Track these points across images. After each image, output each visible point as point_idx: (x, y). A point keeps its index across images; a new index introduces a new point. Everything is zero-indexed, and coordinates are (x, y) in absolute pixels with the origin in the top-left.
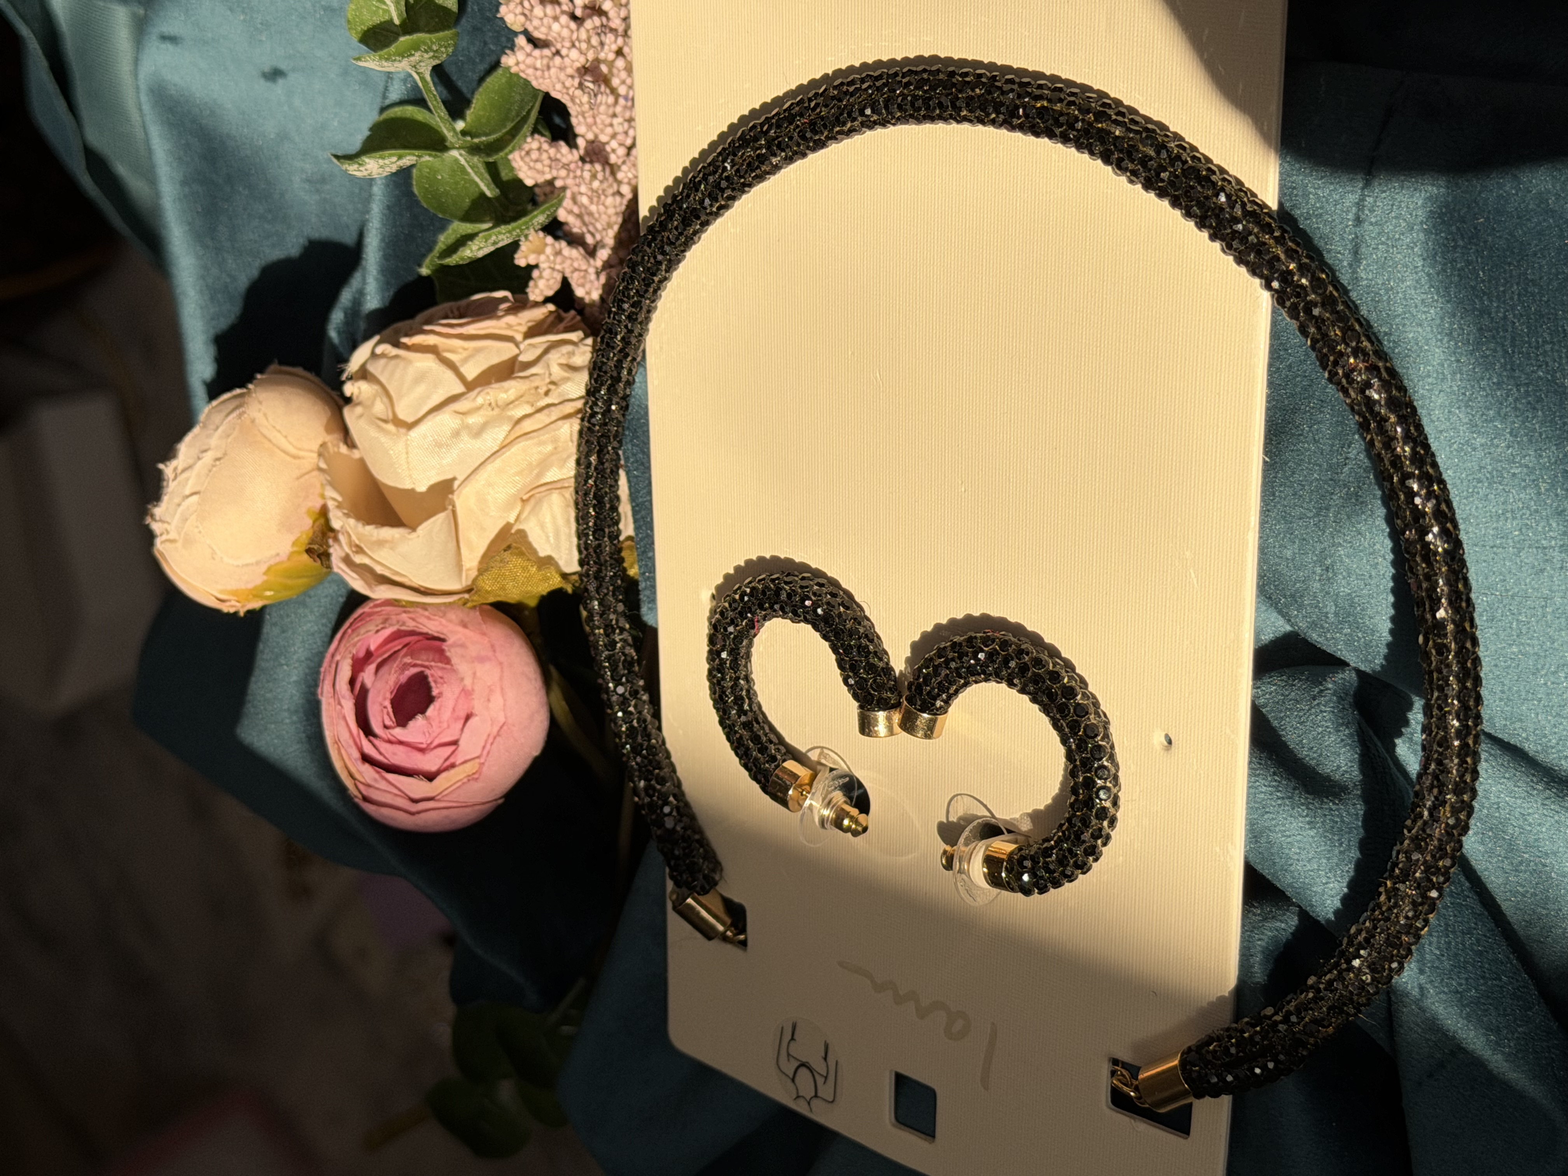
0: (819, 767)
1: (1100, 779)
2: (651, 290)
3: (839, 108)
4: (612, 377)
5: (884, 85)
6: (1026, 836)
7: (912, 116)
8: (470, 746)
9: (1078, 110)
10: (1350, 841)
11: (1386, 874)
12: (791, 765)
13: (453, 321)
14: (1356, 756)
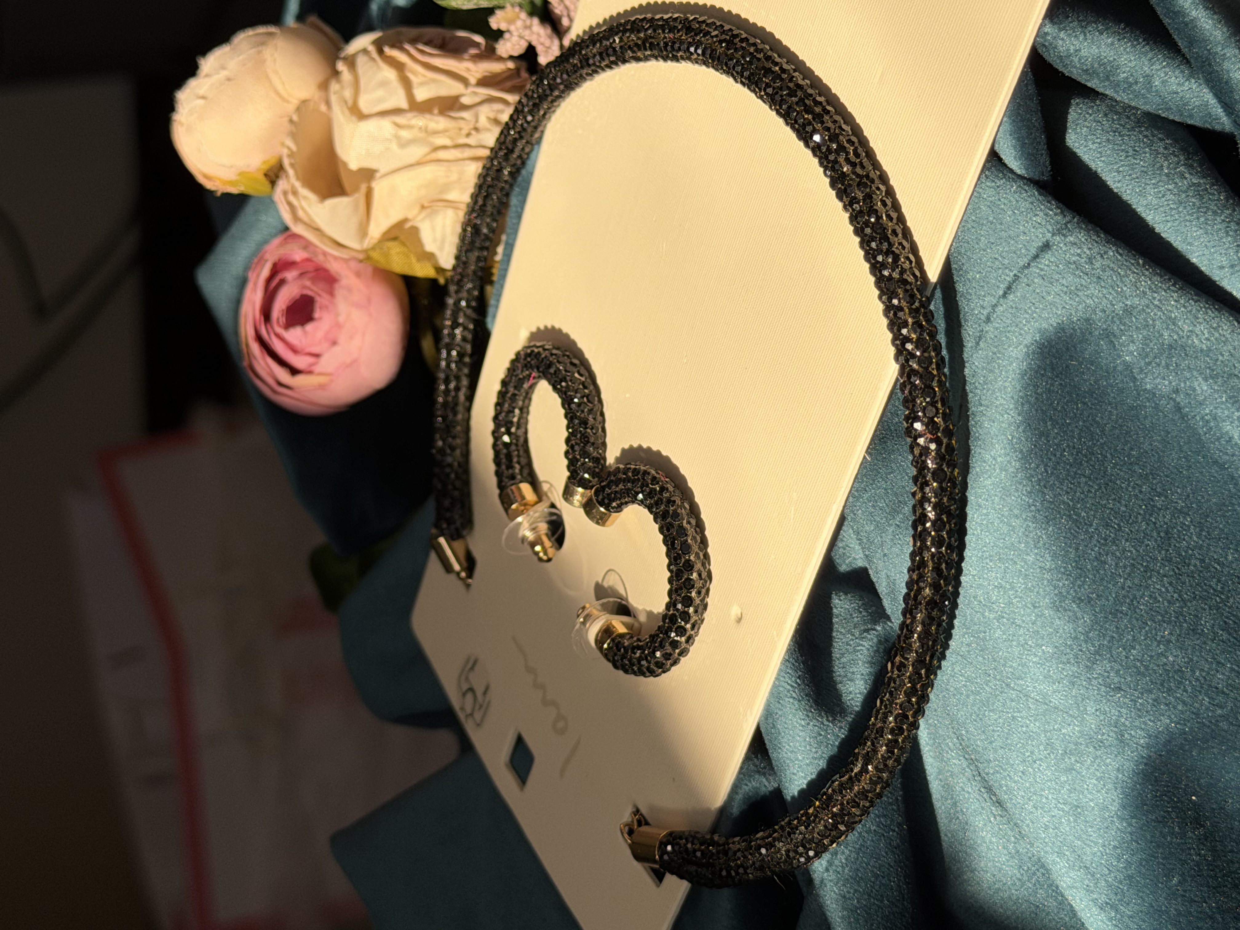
0: (544, 498)
1: (682, 620)
4: (507, 148)
5: (724, 40)
6: (638, 626)
7: (732, 74)
8: (327, 363)
9: (829, 137)
11: (819, 796)
12: (526, 488)
13: (427, 49)
14: (865, 691)
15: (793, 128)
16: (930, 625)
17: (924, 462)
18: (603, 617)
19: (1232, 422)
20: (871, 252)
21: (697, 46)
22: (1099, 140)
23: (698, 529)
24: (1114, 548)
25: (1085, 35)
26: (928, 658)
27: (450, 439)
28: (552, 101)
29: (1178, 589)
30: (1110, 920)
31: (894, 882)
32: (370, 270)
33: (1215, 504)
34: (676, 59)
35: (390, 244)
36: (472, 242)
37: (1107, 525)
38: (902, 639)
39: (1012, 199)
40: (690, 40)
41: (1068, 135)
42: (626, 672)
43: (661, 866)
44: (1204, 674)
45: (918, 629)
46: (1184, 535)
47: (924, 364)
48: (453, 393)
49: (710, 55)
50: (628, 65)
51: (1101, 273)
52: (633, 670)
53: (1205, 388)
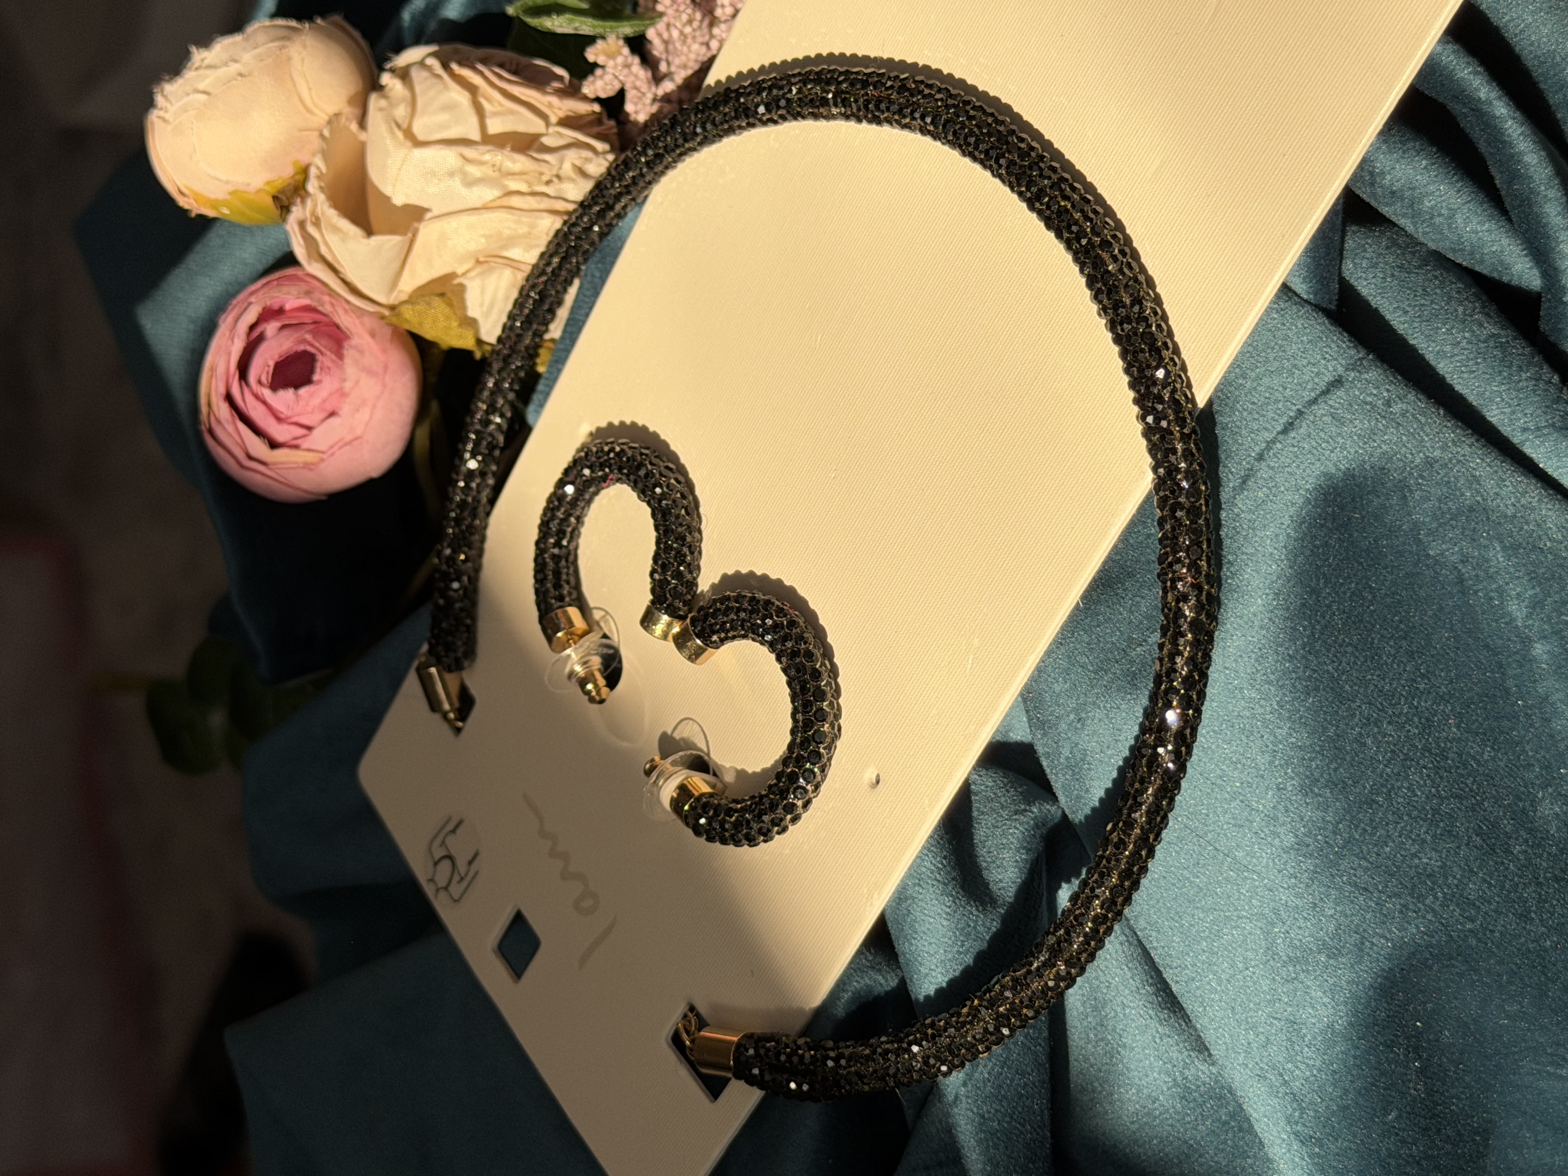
0: (596, 627)
1: (805, 779)
2: (678, 152)
3: (908, 101)
4: (607, 203)
5: (954, 106)
6: (726, 786)
7: (960, 146)
8: (320, 438)
9: (1092, 229)
10: (971, 947)
11: (978, 994)
12: (573, 612)
14: (1019, 880)
17: (1180, 609)
18: (681, 774)
19: (1520, 602)
20: (1137, 364)
22: (1381, 275)
23: (831, 674)
25: (1404, 153)
28: (681, 154)
30: (1312, 1156)
31: (1037, 1105)
32: (388, 331)
34: (876, 121)
35: (428, 299)
37: (1370, 703)
40: (903, 100)
41: (1344, 266)
42: (710, 839)
48: (473, 493)
51: (1400, 418)
52: (722, 836)
53: (1501, 559)
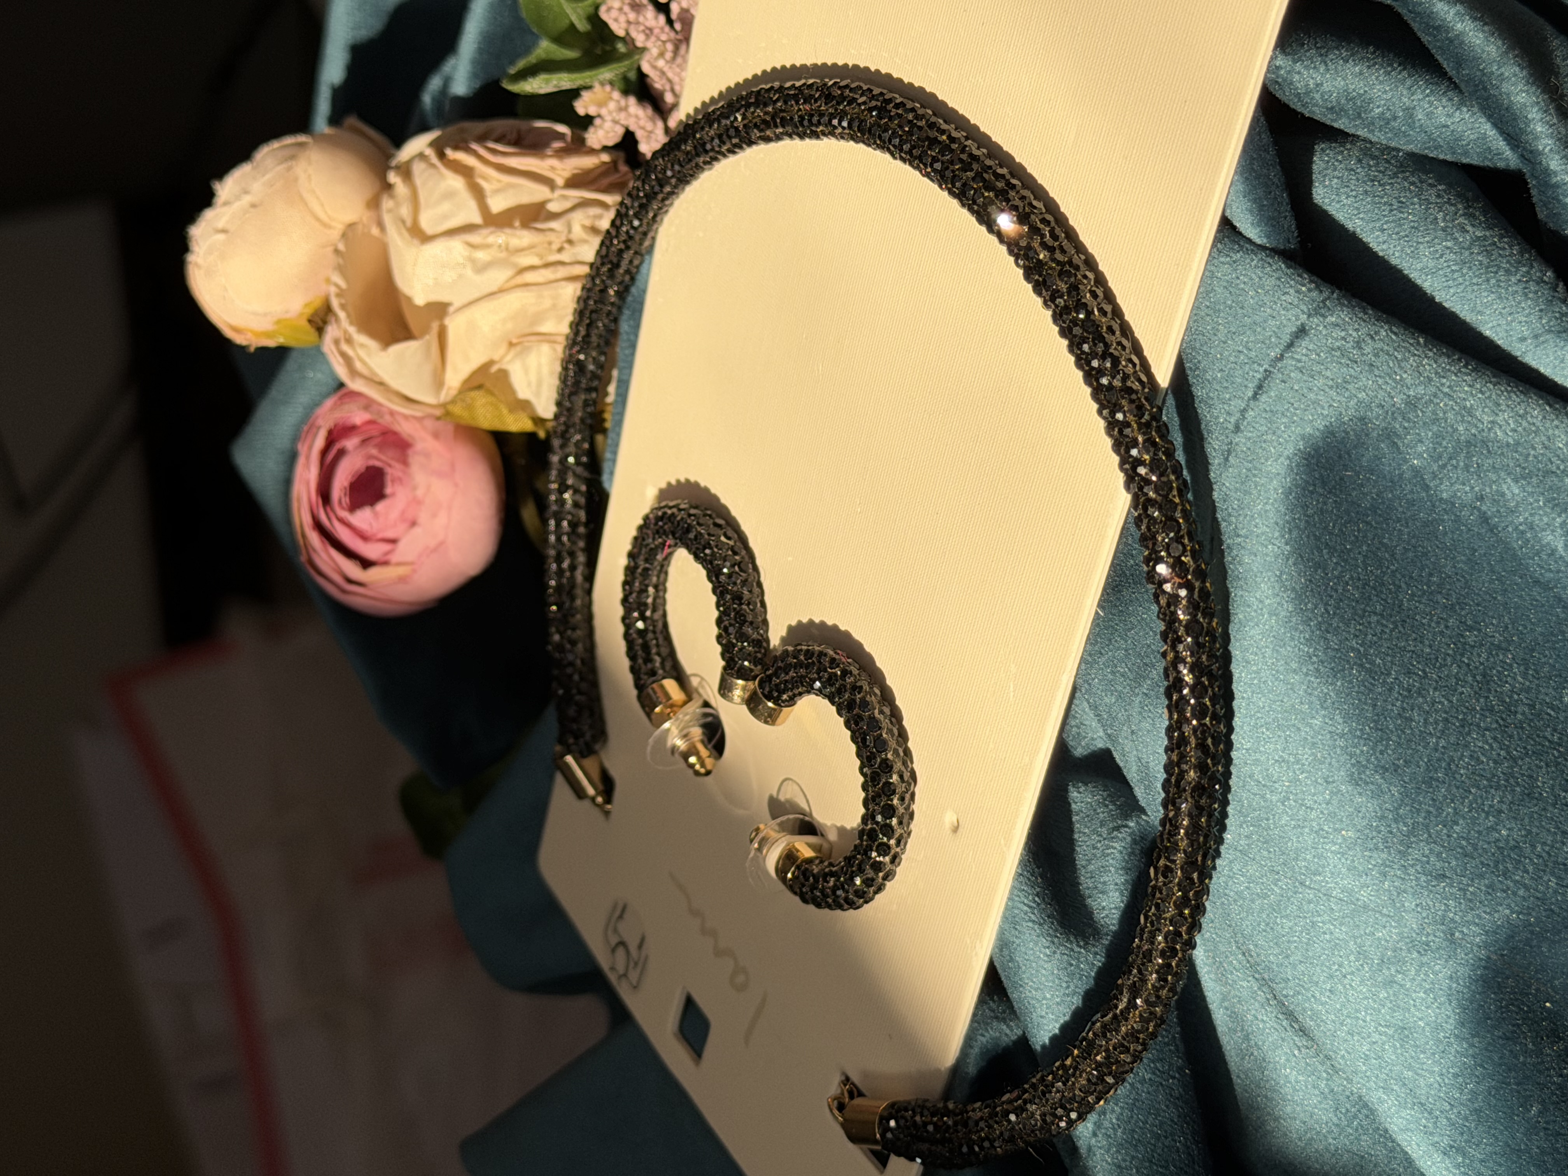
0: (695, 695)
1: (884, 835)
3: (835, 110)
4: (611, 262)
5: (875, 108)
6: (827, 847)
8: (406, 550)
10: (1077, 987)
11: (1077, 1043)
12: (670, 685)
13: (500, 147)
14: (1122, 905)
15: (971, 210)
16: (1200, 815)
17: (1174, 613)
18: (783, 839)
19: (1553, 531)
20: (1084, 356)
21: (841, 117)
22: (1354, 193)
23: (893, 720)
24: (1421, 700)
25: (1326, 65)
26: (1199, 859)
27: (569, 632)
28: (663, 200)
29: (1504, 744)
30: (1458, 1166)
31: (1180, 1142)
32: (450, 428)
33: (1542, 634)
34: (815, 135)
35: (474, 394)
36: (577, 383)
37: (1409, 673)
38: (1165, 836)
39: (1254, 276)
40: (831, 110)
41: (1314, 190)
42: (818, 906)
43: (883, 1147)
44: (1547, 848)
45: (1184, 823)
46: (1506, 676)
47: (1163, 490)
48: (568, 574)
49: (859, 127)
50: (755, 148)
51: (1373, 359)
52: (827, 902)
53: (1517, 491)
